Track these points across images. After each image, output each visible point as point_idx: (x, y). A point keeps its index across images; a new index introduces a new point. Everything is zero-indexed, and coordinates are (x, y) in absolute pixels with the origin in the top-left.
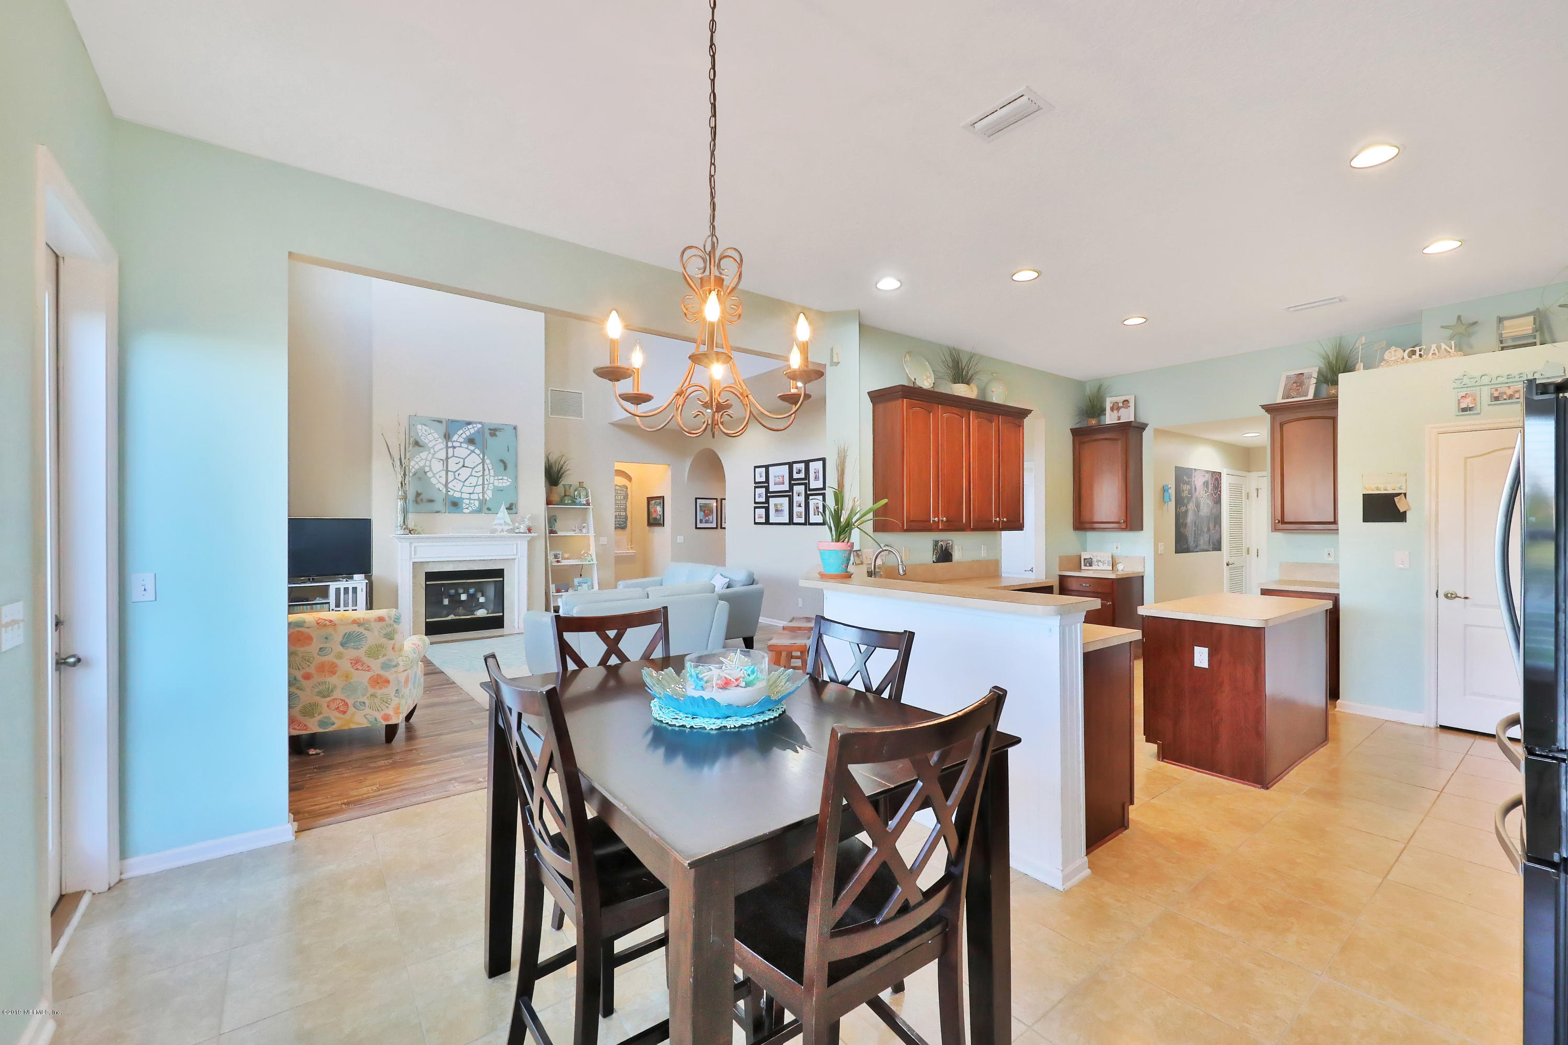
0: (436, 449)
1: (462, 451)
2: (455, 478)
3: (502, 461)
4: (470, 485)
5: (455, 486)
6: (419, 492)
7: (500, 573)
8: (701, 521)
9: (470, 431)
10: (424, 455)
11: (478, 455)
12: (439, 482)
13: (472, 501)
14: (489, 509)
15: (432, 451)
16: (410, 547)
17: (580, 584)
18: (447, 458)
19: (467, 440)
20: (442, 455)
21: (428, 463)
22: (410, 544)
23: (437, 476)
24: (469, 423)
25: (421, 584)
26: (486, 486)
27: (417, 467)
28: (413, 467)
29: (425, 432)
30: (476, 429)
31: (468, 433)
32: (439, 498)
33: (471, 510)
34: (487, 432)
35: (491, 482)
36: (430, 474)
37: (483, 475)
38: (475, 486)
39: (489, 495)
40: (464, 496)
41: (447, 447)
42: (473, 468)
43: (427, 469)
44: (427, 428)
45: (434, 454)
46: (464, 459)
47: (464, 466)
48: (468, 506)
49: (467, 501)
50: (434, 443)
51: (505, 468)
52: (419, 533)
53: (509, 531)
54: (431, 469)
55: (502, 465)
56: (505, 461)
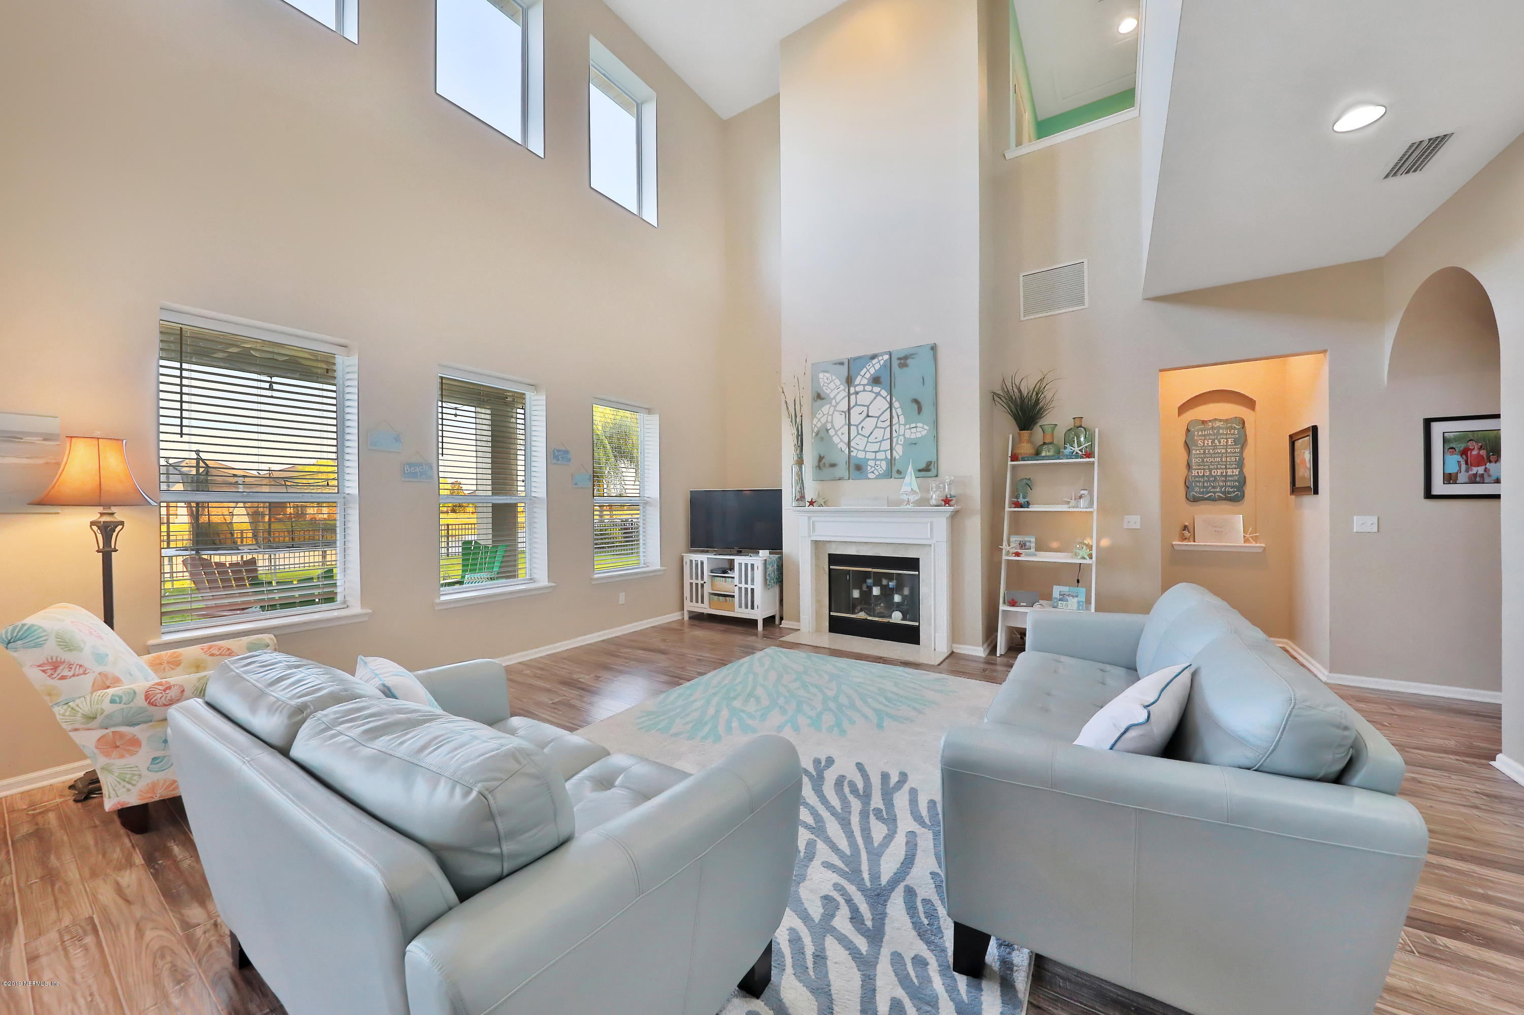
0: (838, 399)
1: (865, 397)
2: (858, 434)
3: (916, 401)
4: (876, 440)
5: (858, 443)
6: (822, 456)
7: (913, 564)
9: (873, 368)
10: (826, 409)
11: (885, 398)
12: (841, 441)
13: (878, 463)
14: (899, 472)
15: (834, 403)
16: (809, 524)
17: (1063, 597)
18: (849, 409)
19: (871, 381)
20: (844, 406)
21: (829, 420)
22: (809, 518)
23: (839, 433)
24: (873, 357)
25: (824, 568)
26: (895, 440)
27: (819, 425)
28: (815, 425)
29: (826, 381)
30: (882, 362)
31: (872, 371)
32: (842, 460)
33: (877, 474)
34: (895, 363)
35: (902, 432)
36: (832, 432)
37: (891, 425)
38: (881, 442)
39: (899, 451)
40: (871, 456)
41: (849, 395)
42: (878, 417)
43: (829, 426)
44: (827, 375)
45: (835, 407)
46: (868, 407)
47: (868, 416)
48: (873, 469)
49: (871, 463)
50: (836, 391)
51: (920, 410)
52: (821, 505)
53: (919, 503)
54: (833, 426)
55: (915, 406)
56: (920, 399)
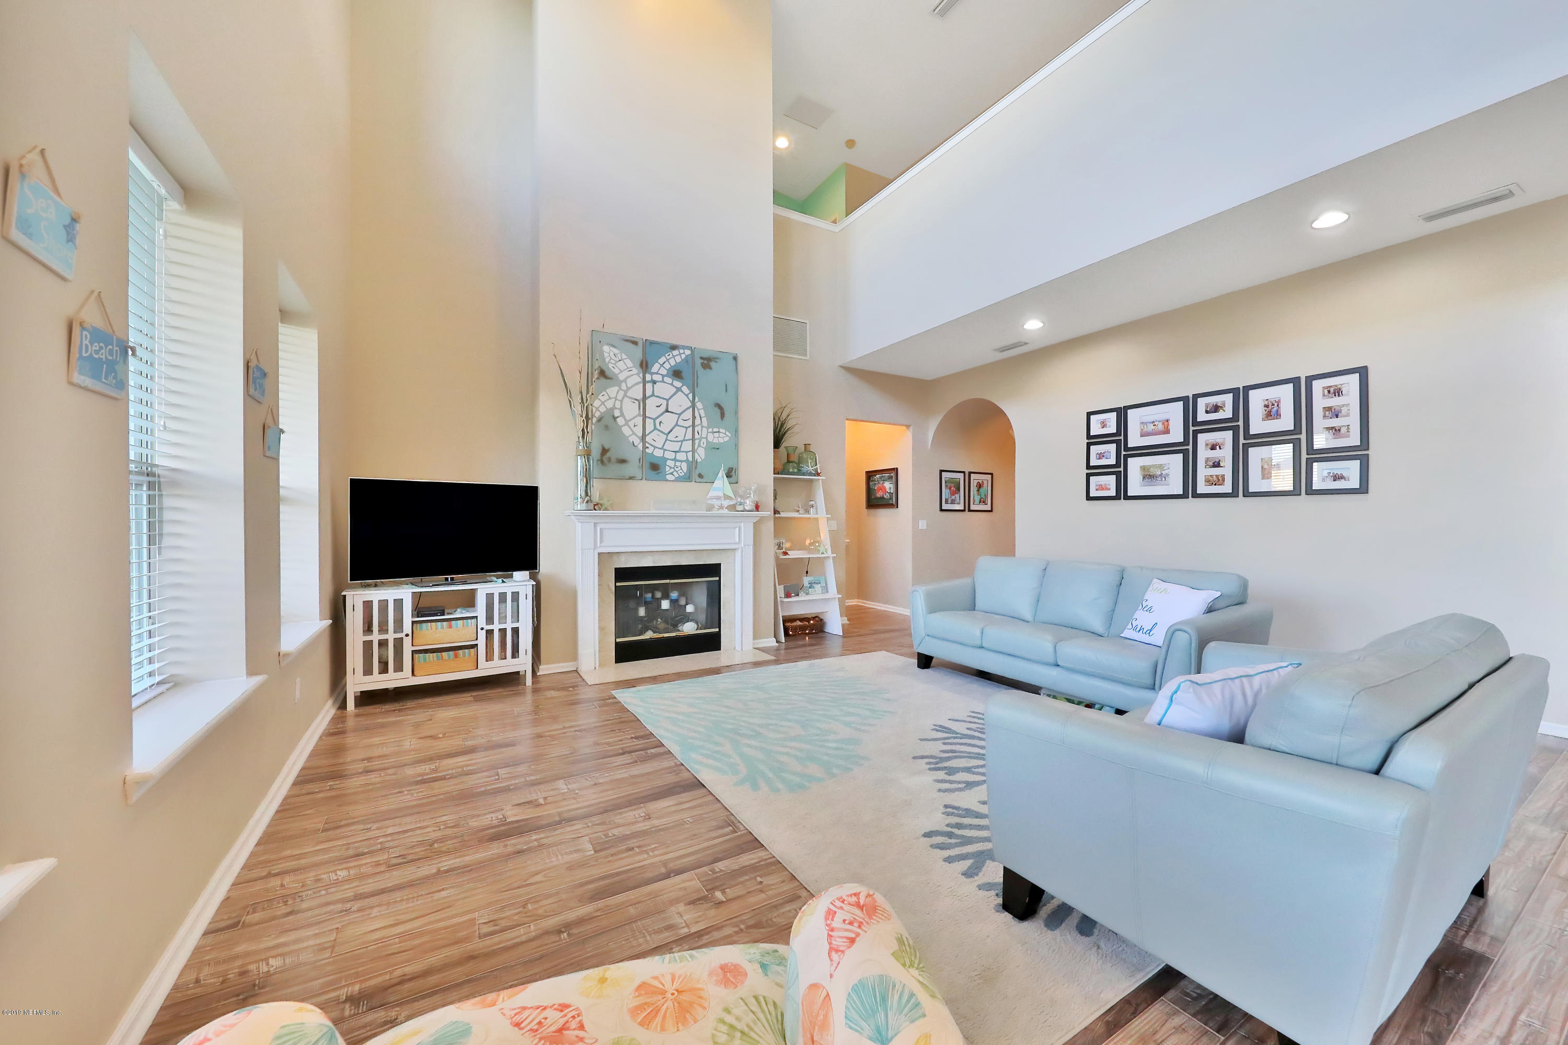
0: (630, 382)
1: (665, 388)
2: (655, 428)
3: (719, 406)
4: (677, 439)
5: (656, 439)
6: (606, 447)
7: (714, 570)
8: (947, 502)
9: (675, 359)
10: (612, 391)
11: (687, 396)
12: (634, 433)
13: (678, 464)
14: (700, 476)
15: (624, 387)
16: (595, 530)
17: (811, 585)
18: (645, 398)
19: (671, 373)
20: (637, 393)
21: (618, 405)
22: (595, 524)
23: (631, 424)
24: (674, 348)
25: (608, 586)
26: (697, 442)
27: (603, 409)
28: (597, 409)
29: (613, 357)
30: (683, 356)
31: (673, 363)
32: (633, 457)
33: (677, 476)
34: (698, 362)
35: (704, 436)
36: (620, 421)
37: (693, 426)
38: (682, 441)
39: (701, 454)
40: (670, 455)
41: (644, 382)
42: (680, 415)
43: (617, 413)
44: (616, 351)
45: (626, 392)
46: (667, 400)
47: (667, 411)
48: (672, 470)
49: (670, 463)
50: (626, 374)
51: (723, 415)
52: (606, 509)
53: (732, 508)
54: (622, 415)
55: (718, 411)
56: (722, 405)
